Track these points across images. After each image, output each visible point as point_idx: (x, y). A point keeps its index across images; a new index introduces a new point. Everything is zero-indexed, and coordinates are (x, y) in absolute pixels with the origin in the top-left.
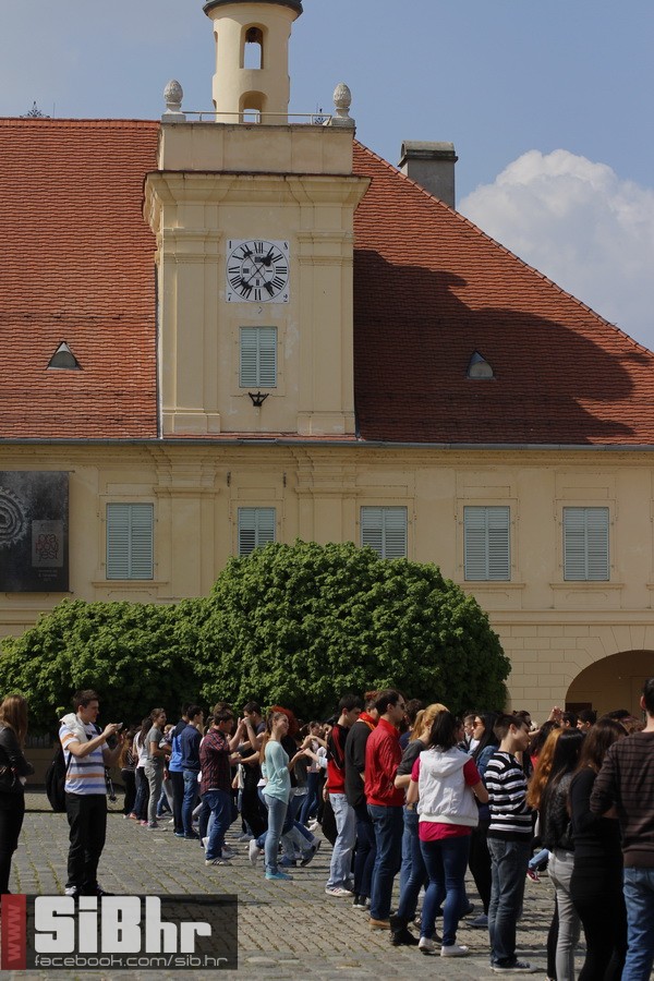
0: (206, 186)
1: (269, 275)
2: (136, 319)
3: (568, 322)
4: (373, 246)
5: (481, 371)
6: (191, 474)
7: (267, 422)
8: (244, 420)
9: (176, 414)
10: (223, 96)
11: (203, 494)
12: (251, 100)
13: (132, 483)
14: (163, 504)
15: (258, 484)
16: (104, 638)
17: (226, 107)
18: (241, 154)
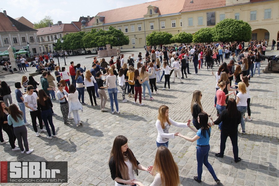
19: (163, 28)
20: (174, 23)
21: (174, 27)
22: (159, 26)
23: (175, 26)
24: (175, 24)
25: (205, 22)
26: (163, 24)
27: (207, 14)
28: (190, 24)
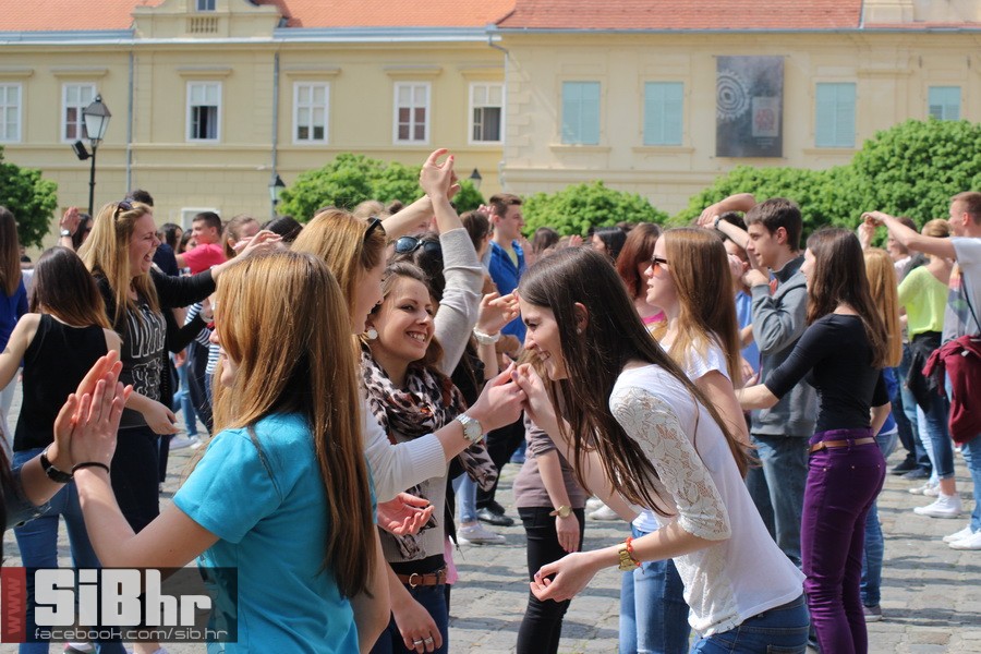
9: (875, 6)
11: (897, 75)
13: (837, 66)
14: (863, 85)
15: (946, 70)
19: (311, 142)
20: (412, 107)
21: (411, 143)
22: (277, 117)
23: (420, 134)
24: (420, 113)
25: (702, 127)
26: (310, 101)
27: (723, 63)
28: (578, 123)
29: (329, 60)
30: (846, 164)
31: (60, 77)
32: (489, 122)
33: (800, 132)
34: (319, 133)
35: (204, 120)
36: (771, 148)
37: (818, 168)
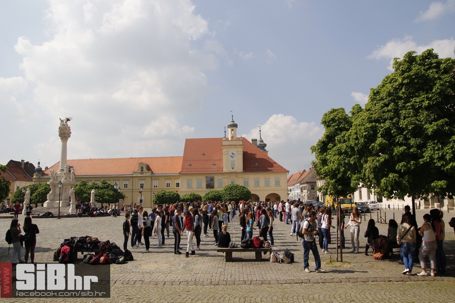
0: (227, 147)
1: (233, 156)
2: (221, 160)
3: (265, 158)
4: (245, 151)
5: (257, 164)
6: (226, 176)
7: (234, 170)
8: (232, 170)
9: (225, 170)
10: (229, 136)
11: (227, 178)
12: (232, 137)
13: (220, 177)
14: (223, 179)
15: (233, 177)
16: (213, 194)
17: (230, 139)
18: (231, 143)
20: (168, 183)
21: (168, 188)
22: (151, 185)
25: (204, 185)
26: (155, 183)
27: (206, 177)
28: (189, 186)
29: (158, 177)
30: (223, 189)
31: (123, 180)
32: (178, 185)
33: (216, 185)
34: (157, 187)
35: (142, 186)
36: (213, 187)
37: (219, 189)
